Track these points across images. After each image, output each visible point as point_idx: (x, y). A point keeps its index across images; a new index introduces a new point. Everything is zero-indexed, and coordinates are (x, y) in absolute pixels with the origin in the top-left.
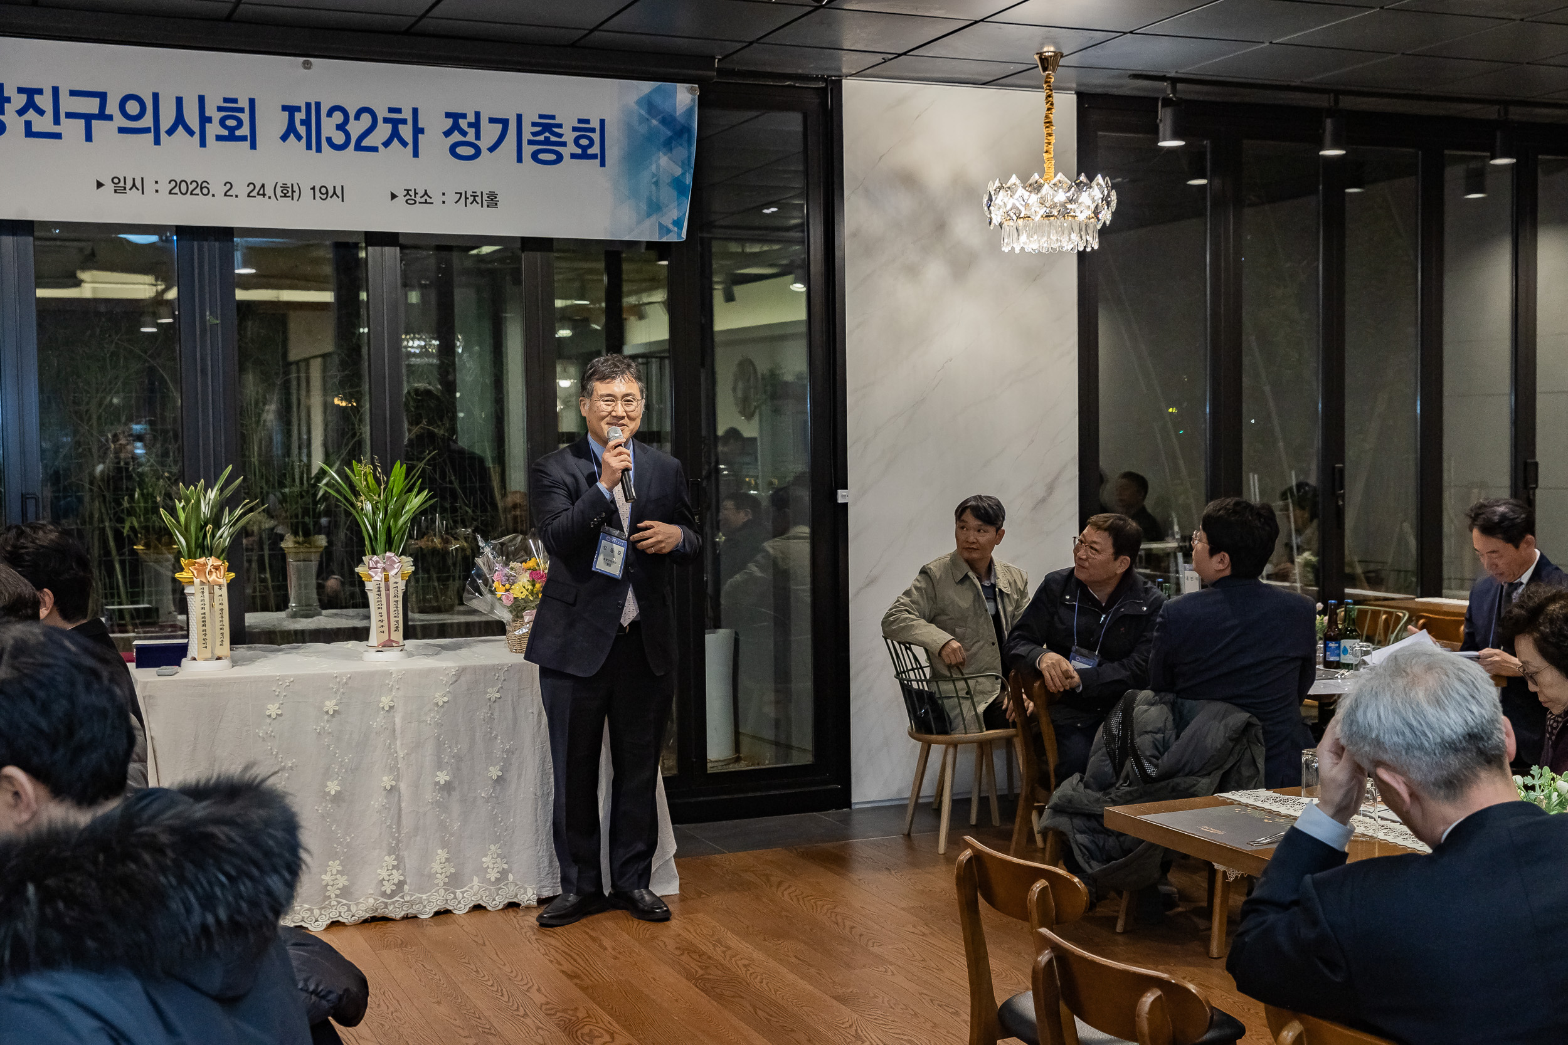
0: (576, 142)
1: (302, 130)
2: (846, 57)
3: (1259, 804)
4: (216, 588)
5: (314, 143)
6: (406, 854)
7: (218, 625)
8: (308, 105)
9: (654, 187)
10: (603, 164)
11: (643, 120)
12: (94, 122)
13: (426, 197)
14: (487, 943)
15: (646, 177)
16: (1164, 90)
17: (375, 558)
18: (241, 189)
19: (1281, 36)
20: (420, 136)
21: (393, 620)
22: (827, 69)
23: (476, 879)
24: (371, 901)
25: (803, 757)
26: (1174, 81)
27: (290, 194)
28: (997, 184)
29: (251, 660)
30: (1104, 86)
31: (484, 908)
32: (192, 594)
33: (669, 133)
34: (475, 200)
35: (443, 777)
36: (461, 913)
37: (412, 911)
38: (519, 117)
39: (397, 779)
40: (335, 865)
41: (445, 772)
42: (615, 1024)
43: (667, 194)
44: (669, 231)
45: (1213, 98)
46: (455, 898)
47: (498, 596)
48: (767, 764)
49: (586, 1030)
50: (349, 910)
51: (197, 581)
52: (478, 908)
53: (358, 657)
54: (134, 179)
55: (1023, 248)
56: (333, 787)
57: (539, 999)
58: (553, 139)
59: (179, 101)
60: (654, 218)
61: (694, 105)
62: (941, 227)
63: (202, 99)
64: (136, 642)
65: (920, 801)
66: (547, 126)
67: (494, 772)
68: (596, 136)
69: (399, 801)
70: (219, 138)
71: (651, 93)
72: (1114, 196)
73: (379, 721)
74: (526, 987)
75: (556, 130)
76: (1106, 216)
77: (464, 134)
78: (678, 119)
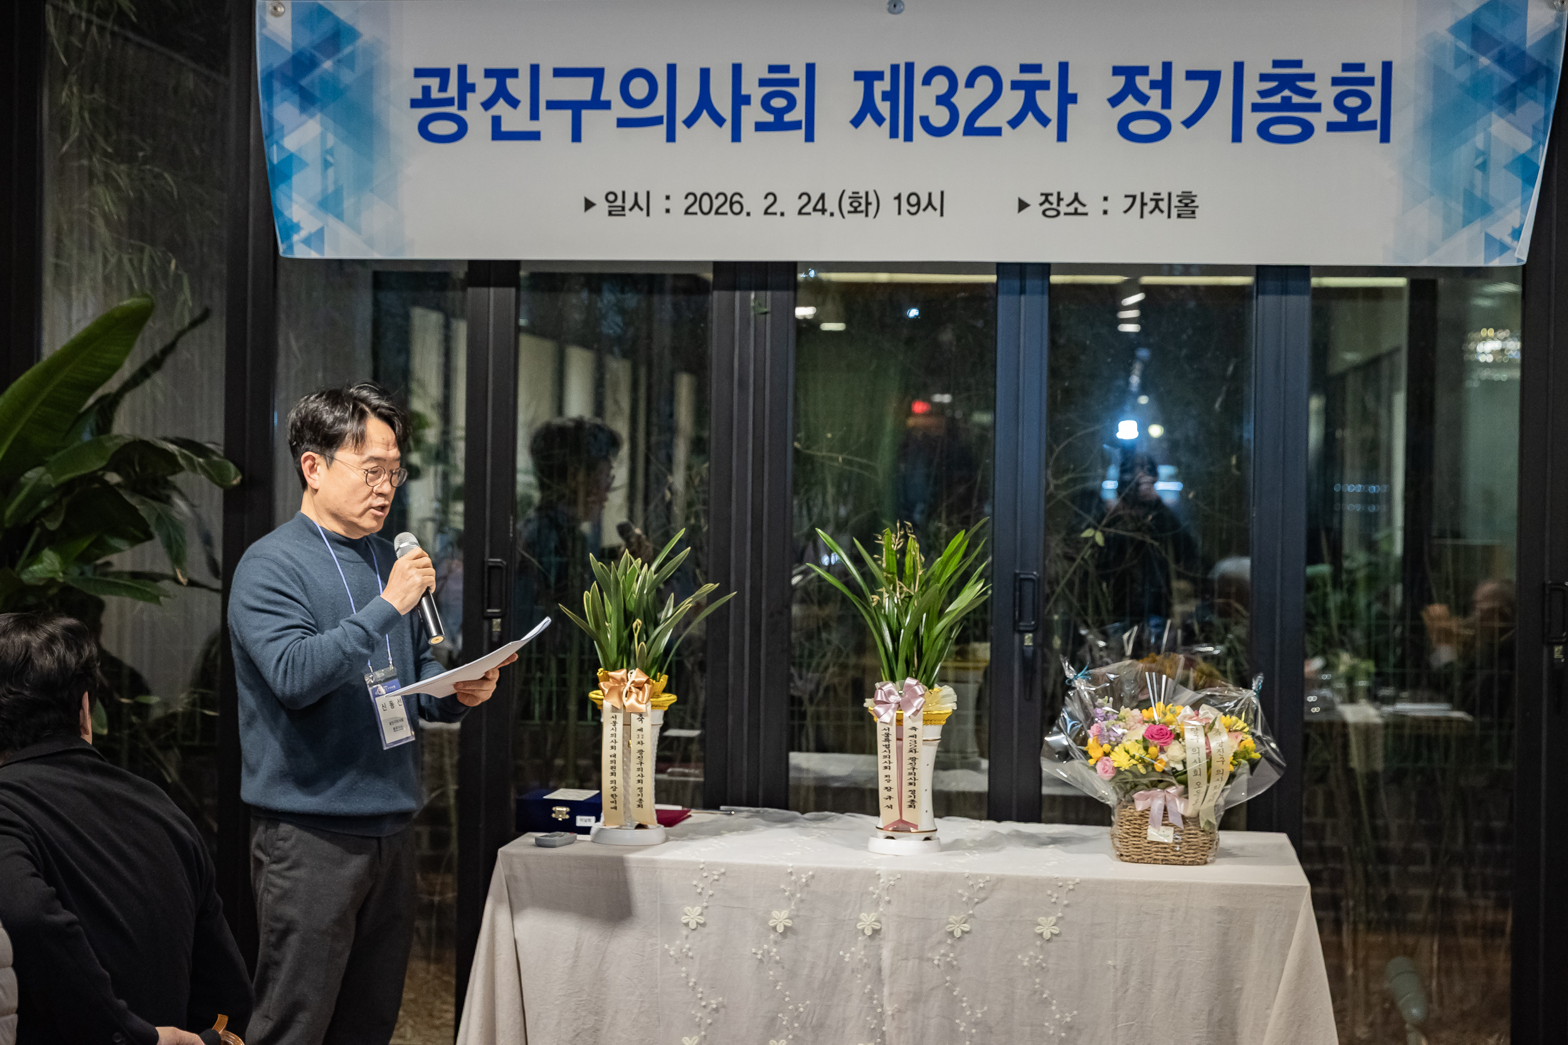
0: (1338, 102)
1: (884, 108)
5: (902, 126)
8: (895, 69)
9: (1479, 174)
10: (1385, 138)
11: (1461, 59)
12: (585, 114)
13: (1076, 204)
15: (1463, 156)
18: (789, 203)
20: (1070, 107)
27: (863, 208)
33: (1511, 79)
34: (1157, 206)
38: (1239, 67)
43: (1502, 183)
44: (1504, 248)
54: (636, 195)
58: (1297, 99)
59: (705, 74)
60: (1476, 227)
61: (1560, 29)
63: (737, 69)
66: (1288, 79)
68: (1375, 92)
70: (760, 127)
71: (1482, 9)
75: (1301, 84)
77: (1143, 99)
78: (1529, 52)
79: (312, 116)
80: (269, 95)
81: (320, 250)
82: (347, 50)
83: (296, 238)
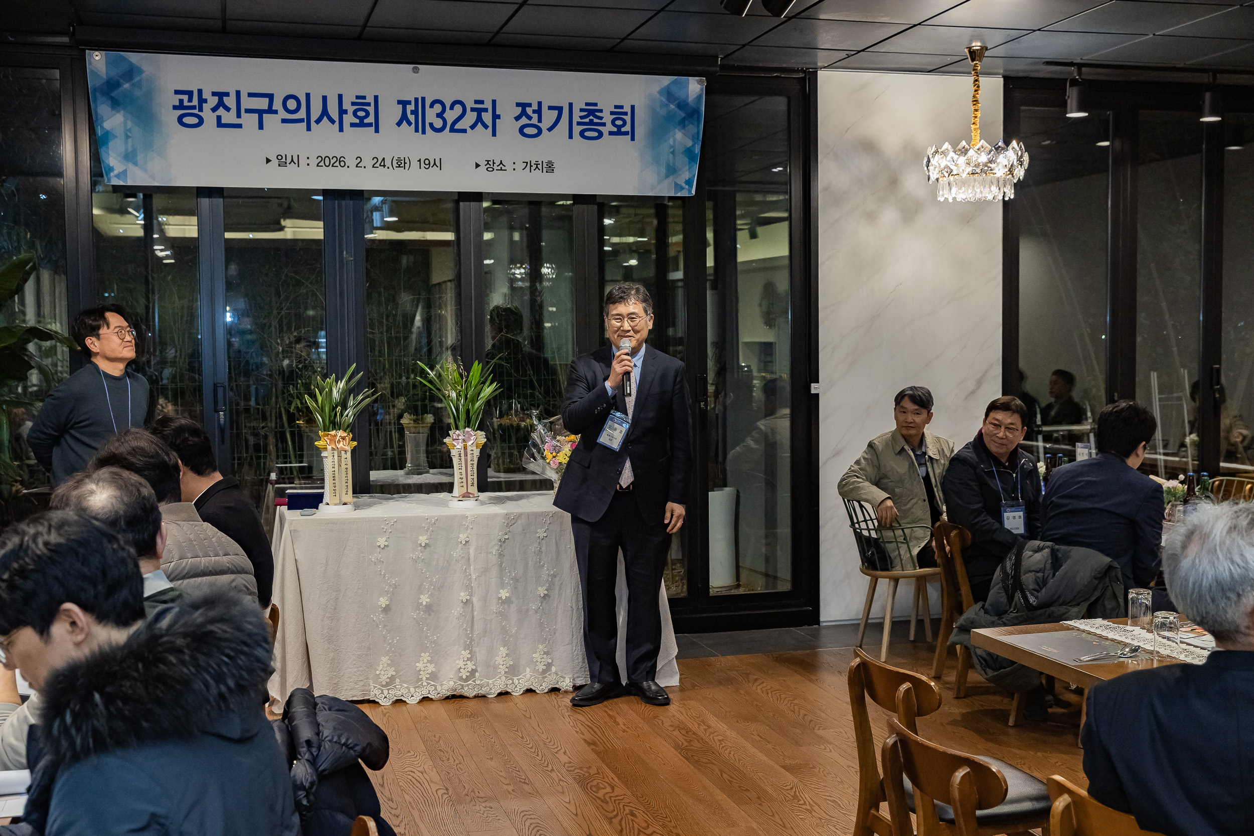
0: (613, 122)
1: (412, 118)
2: (820, 54)
3: (1092, 630)
4: (343, 452)
5: (421, 127)
6: (476, 649)
7: (344, 479)
8: (416, 100)
9: (671, 156)
10: (633, 139)
11: (663, 105)
12: (265, 116)
13: (501, 166)
14: (532, 716)
15: (665, 148)
16: (1072, 73)
17: (458, 432)
18: (368, 162)
19: (1163, 29)
20: (497, 120)
21: (470, 478)
22: (805, 63)
23: (528, 670)
24: (452, 683)
25: (784, 586)
26: (1080, 66)
27: (403, 165)
28: (934, 149)
29: (369, 505)
30: (1023, 71)
31: (534, 691)
32: (326, 457)
33: (683, 115)
34: (537, 167)
35: (504, 594)
36: (517, 694)
37: (482, 692)
38: (571, 105)
39: (471, 595)
40: (426, 656)
41: (506, 590)
42: (616, 779)
43: (681, 160)
44: (682, 188)
45: (1112, 78)
46: (513, 683)
47: (548, 461)
48: (759, 590)
49: (595, 783)
50: (436, 689)
51: (329, 448)
52: (529, 691)
53: (444, 504)
54: (292, 156)
55: (954, 199)
56: (425, 599)
57: (564, 759)
58: (596, 120)
59: (325, 99)
60: (671, 179)
61: (702, 93)
62: (894, 182)
63: (340, 97)
64: (288, 491)
65: (869, 621)
66: (591, 111)
67: (542, 591)
68: (628, 118)
69: (472, 611)
70: (353, 125)
71: (669, 84)
72: (1026, 158)
73: (457, 552)
74: (556, 750)
75: (597, 114)
76: (1020, 173)
77: (530, 118)
78: (690, 103)
79: (118, 112)
80: (95, 100)
81: (125, 180)
82: (137, 79)
83: (112, 174)
